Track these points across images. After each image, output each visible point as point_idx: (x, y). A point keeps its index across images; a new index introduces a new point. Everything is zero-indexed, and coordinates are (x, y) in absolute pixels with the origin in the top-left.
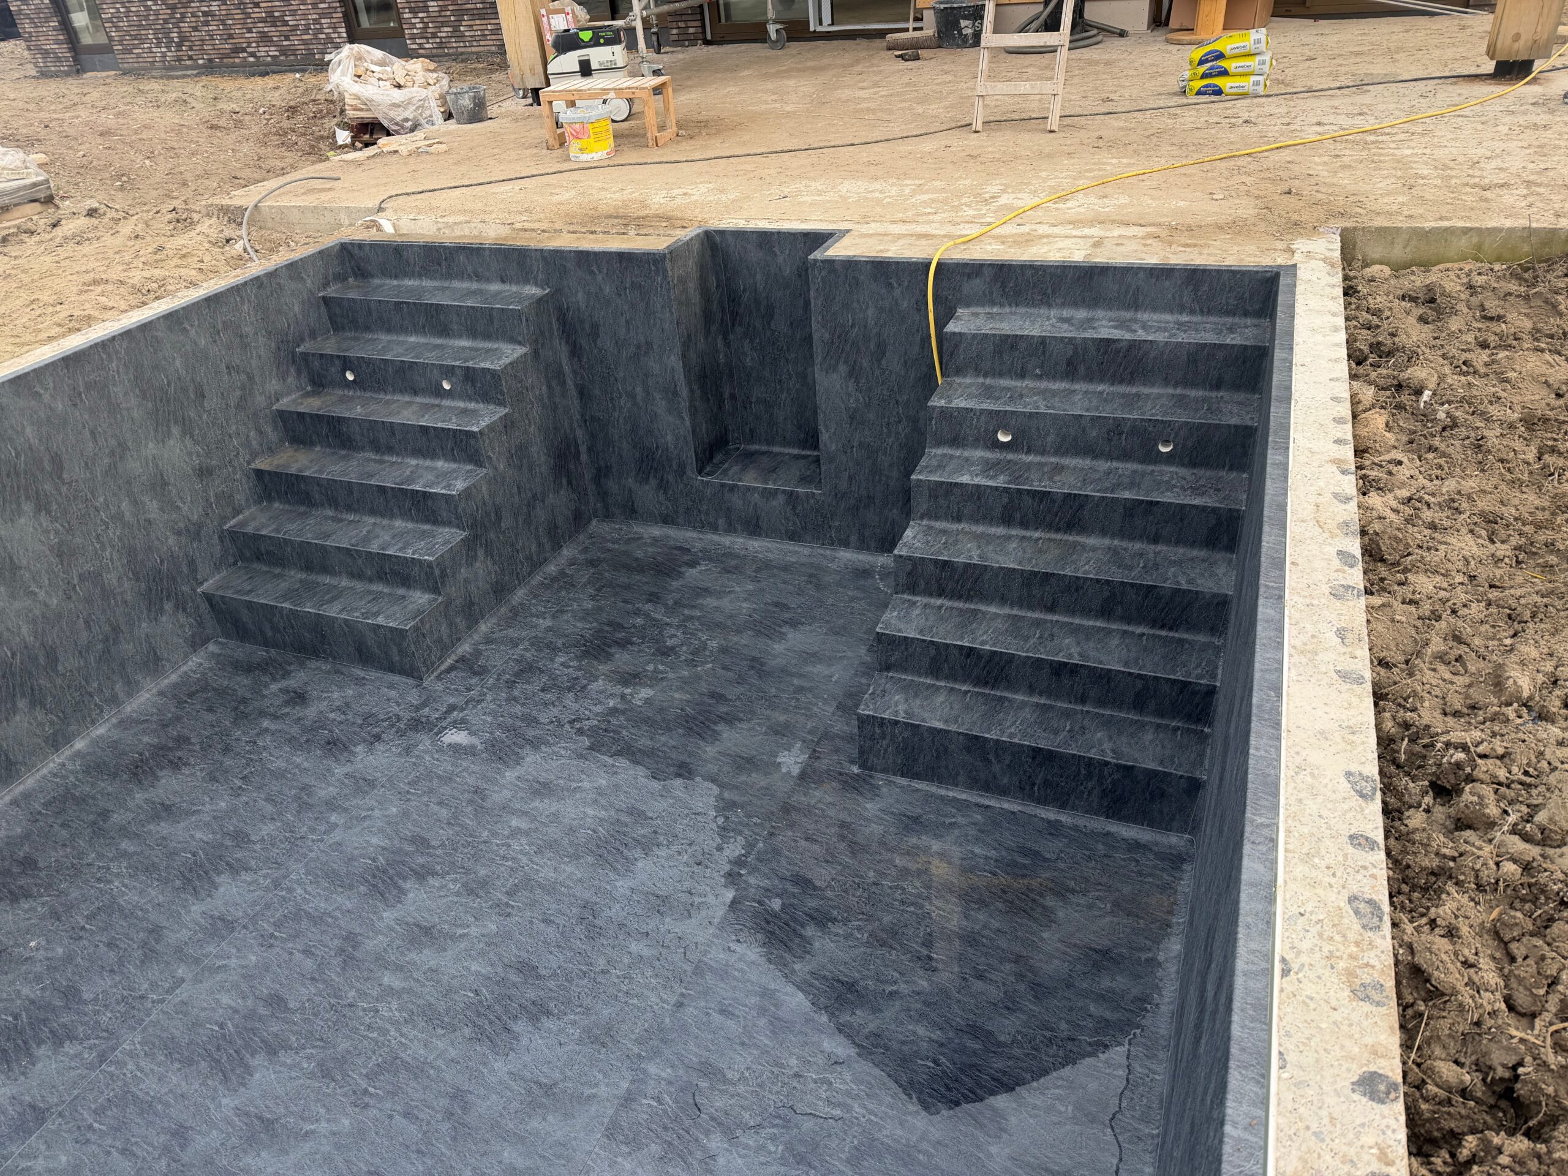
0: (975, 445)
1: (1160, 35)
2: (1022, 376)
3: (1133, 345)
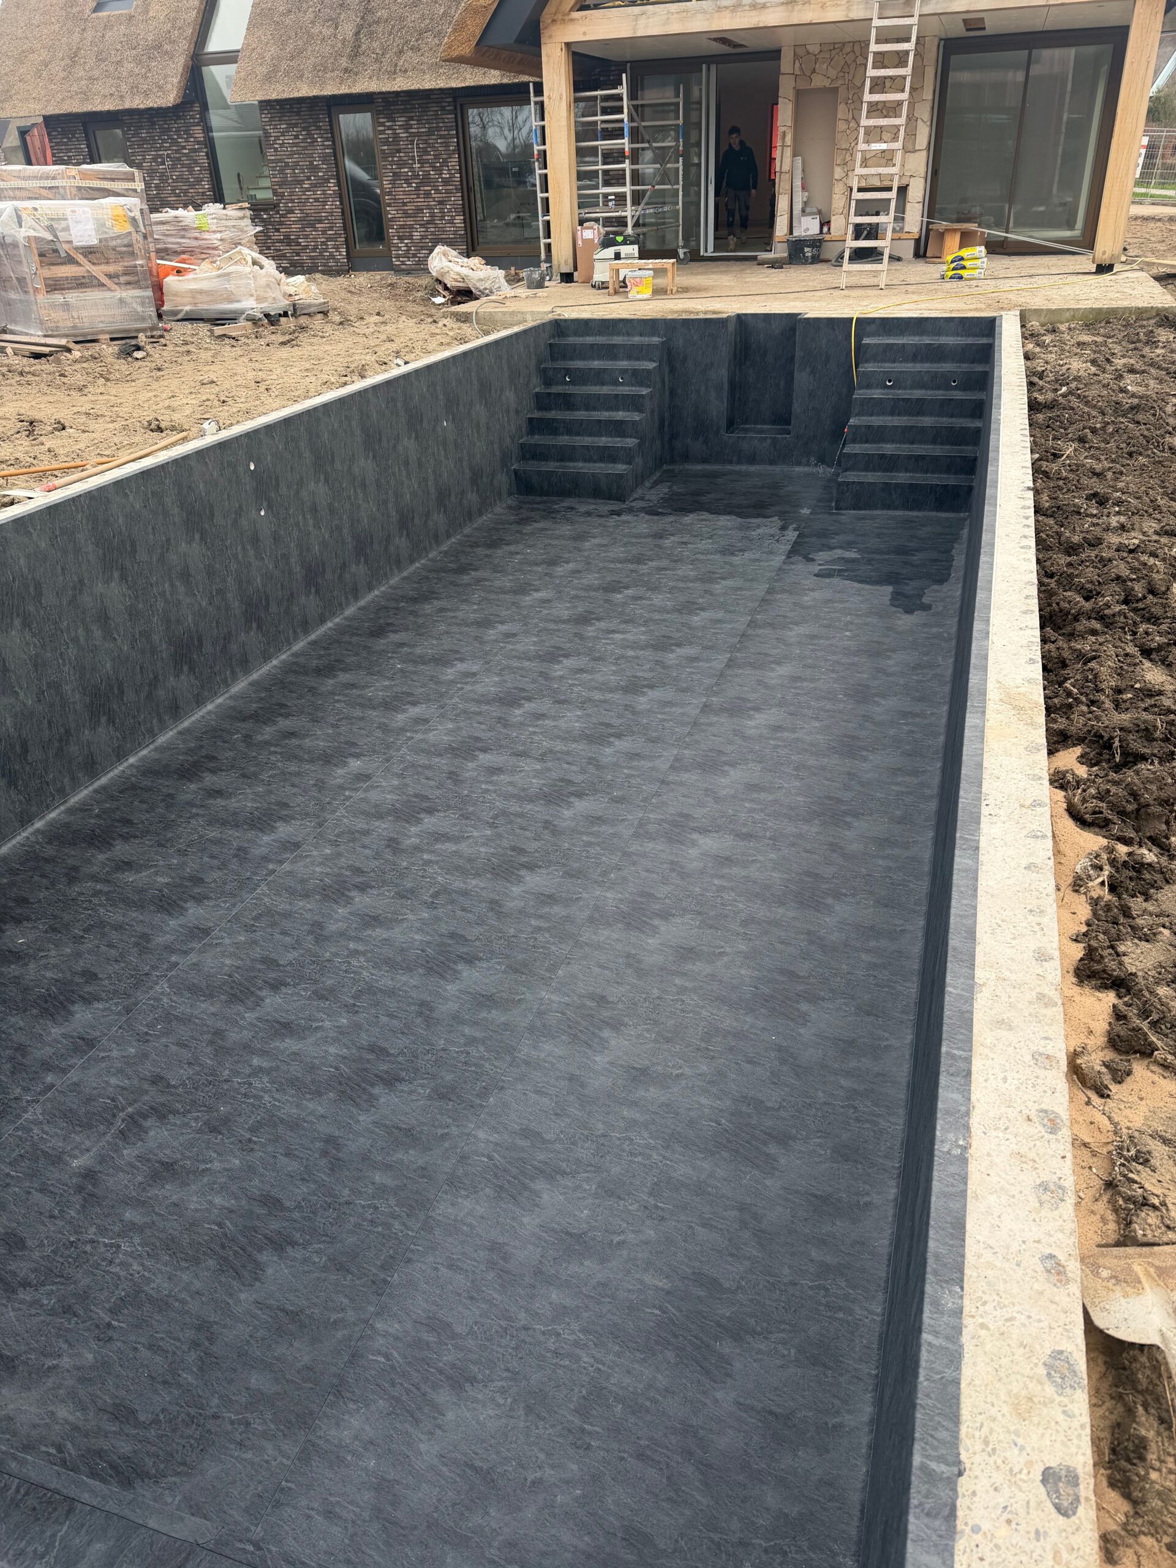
0: (877, 388)
1: (921, 261)
2: (894, 362)
3: (940, 345)
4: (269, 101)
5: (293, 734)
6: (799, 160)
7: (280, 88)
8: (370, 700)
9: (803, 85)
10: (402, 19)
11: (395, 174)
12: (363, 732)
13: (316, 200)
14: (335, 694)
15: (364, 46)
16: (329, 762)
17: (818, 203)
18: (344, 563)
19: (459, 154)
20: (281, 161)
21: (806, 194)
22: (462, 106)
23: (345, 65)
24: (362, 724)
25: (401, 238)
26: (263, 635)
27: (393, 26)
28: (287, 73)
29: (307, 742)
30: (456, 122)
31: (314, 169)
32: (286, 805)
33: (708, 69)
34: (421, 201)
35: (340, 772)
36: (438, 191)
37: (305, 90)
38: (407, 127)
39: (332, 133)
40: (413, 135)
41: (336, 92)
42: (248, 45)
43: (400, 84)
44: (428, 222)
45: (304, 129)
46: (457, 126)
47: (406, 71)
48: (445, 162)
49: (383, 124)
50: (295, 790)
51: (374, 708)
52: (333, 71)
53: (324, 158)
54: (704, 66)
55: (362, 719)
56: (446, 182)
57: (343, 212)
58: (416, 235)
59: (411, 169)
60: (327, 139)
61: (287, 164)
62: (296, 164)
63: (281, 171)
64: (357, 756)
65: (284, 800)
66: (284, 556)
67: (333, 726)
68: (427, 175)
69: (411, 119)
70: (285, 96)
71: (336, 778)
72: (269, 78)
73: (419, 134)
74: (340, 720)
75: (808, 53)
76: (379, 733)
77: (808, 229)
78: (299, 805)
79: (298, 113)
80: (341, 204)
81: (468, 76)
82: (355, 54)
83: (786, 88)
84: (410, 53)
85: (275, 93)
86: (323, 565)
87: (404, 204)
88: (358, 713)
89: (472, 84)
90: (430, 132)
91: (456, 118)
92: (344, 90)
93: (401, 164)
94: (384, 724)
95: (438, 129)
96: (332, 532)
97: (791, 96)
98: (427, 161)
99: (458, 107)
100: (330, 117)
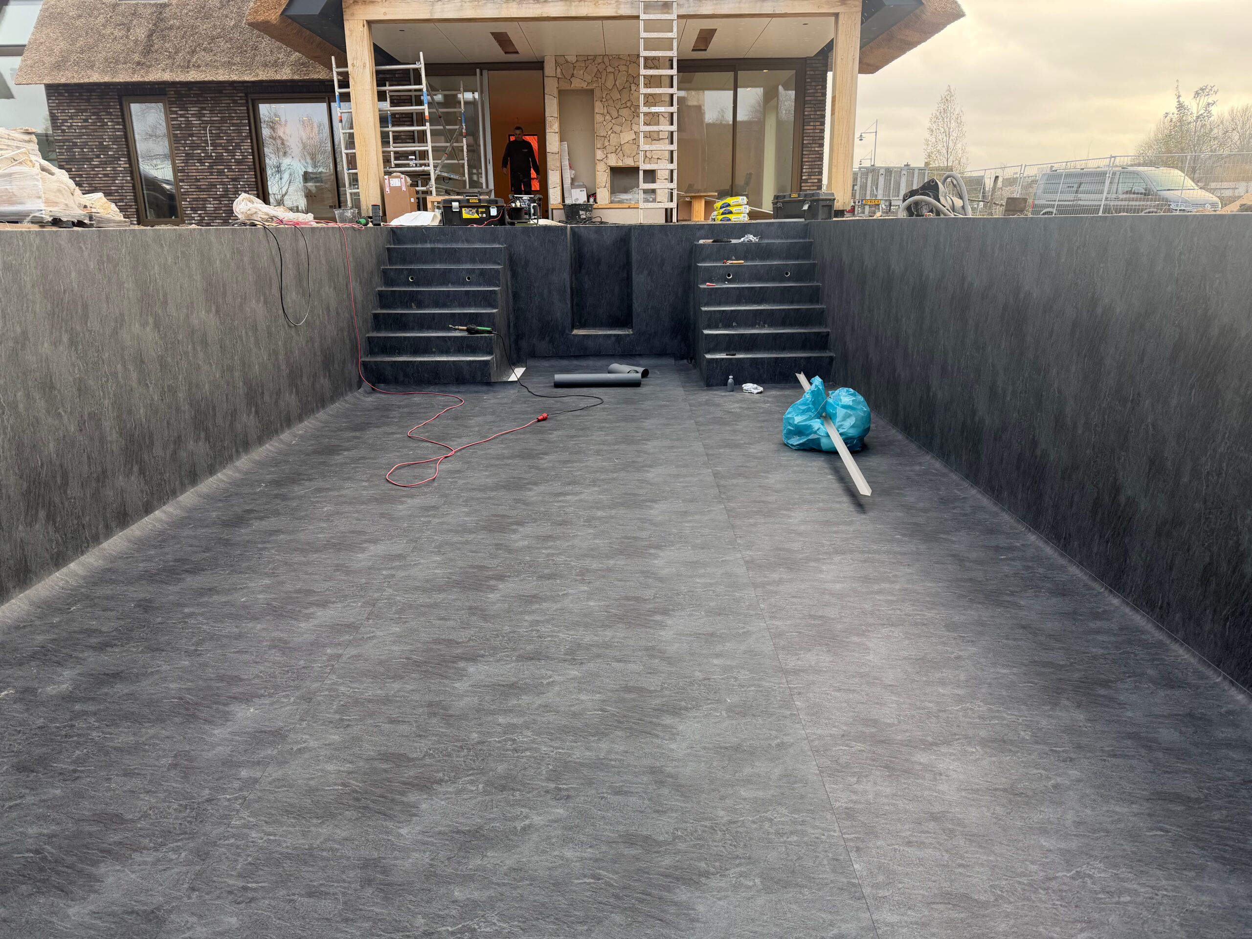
0: (718, 281)
2: (728, 260)
4: (59, 85)
5: (116, 676)
6: (565, 144)
7: (70, 75)
8: (245, 607)
9: (565, 86)
10: (193, 27)
11: (187, 154)
12: (246, 657)
13: (106, 175)
14: (184, 605)
15: (156, 47)
16: (194, 716)
17: (584, 179)
18: (179, 437)
19: (251, 139)
20: (68, 141)
21: (573, 172)
22: (253, 100)
23: (137, 59)
24: (241, 645)
25: (194, 210)
26: (57, 530)
27: (185, 33)
28: (77, 64)
29: (146, 688)
30: (248, 113)
31: (104, 149)
32: (116, 820)
33: (481, 74)
34: (214, 178)
35: (219, 732)
36: (230, 170)
37: (95, 77)
38: (199, 116)
39: (123, 119)
40: (207, 122)
41: (129, 80)
42: (36, 40)
43: (193, 76)
44: (222, 196)
45: (94, 114)
46: (249, 116)
47: (199, 66)
48: (238, 146)
49: (175, 113)
50: (135, 783)
51: (255, 618)
52: (125, 63)
53: (115, 140)
54: (478, 71)
55: (239, 637)
56: (239, 162)
57: (134, 187)
58: (210, 207)
59: (204, 150)
60: (118, 124)
61: (75, 144)
62: (85, 144)
63: (69, 149)
64: (246, 699)
65: (111, 809)
66: (92, 416)
67: (188, 653)
68: (220, 157)
69: (204, 108)
70: (75, 81)
71: (213, 746)
72: (58, 66)
73: (212, 122)
74: (200, 643)
75: (567, 61)
76: (276, 656)
77: (577, 199)
78: (145, 816)
79: (88, 100)
80: (132, 179)
81: (261, 73)
82: (148, 50)
83: (551, 87)
84: (203, 53)
85: (62, 78)
86: (151, 436)
87: (198, 180)
88: (230, 628)
89: (265, 78)
90: (223, 121)
91: (248, 109)
92: (137, 78)
93: (194, 146)
94: (281, 640)
95: (231, 118)
96: (163, 394)
97: (556, 94)
98: (220, 145)
99: (250, 101)
100: (121, 105)
